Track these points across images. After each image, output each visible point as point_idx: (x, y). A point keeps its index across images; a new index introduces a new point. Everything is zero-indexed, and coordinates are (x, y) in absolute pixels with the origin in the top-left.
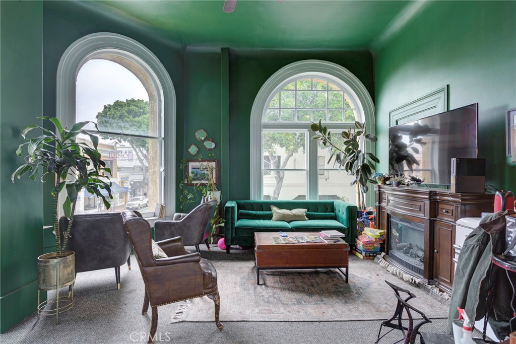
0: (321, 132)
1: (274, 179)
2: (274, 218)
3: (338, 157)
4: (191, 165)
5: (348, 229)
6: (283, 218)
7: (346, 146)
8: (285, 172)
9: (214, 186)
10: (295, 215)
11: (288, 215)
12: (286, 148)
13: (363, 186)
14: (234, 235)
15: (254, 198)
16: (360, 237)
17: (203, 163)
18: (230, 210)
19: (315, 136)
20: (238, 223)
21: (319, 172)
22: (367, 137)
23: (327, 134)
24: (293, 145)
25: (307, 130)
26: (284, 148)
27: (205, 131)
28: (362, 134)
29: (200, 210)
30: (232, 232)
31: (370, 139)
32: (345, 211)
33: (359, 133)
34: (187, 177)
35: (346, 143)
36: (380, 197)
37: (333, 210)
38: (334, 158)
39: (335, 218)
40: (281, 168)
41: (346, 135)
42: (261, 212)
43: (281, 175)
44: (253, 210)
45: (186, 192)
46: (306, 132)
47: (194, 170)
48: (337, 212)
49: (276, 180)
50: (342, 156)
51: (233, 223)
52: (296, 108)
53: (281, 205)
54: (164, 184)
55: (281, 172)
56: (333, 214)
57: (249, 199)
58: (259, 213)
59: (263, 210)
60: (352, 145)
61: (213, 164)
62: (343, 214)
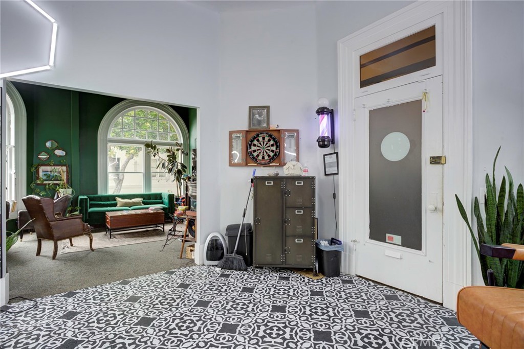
0: (152, 148)
1: (113, 181)
2: (118, 205)
3: (163, 165)
4: (42, 169)
5: (169, 208)
6: (126, 205)
7: (168, 158)
8: (125, 174)
9: (66, 185)
10: (134, 203)
11: (129, 203)
12: (127, 151)
13: (179, 182)
14: (88, 218)
15: (101, 193)
16: (175, 212)
17: (56, 167)
18: (84, 200)
19: (148, 151)
20: (90, 210)
21: (152, 174)
22: (183, 152)
23: (156, 150)
24: (134, 149)
25: (143, 145)
26: (124, 151)
27: (56, 142)
28: (180, 151)
29: (61, 201)
30: (86, 216)
31: (184, 154)
32: (167, 198)
33: (178, 150)
34: (38, 178)
35: (168, 156)
36: (187, 189)
37: (161, 198)
38: (161, 165)
39: (162, 203)
40: (120, 171)
41: (168, 151)
42: (108, 202)
43: (121, 177)
44: (101, 201)
45: (39, 190)
46: (143, 147)
47: (45, 173)
48: (163, 199)
49: (116, 183)
50: (166, 164)
51: (87, 210)
52: (135, 117)
53: (123, 197)
54: (16, 184)
55: (121, 174)
56: (161, 201)
57: (97, 194)
58: (106, 203)
59: (109, 201)
60: (172, 158)
61: (64, 168)
62: (166, 200)
